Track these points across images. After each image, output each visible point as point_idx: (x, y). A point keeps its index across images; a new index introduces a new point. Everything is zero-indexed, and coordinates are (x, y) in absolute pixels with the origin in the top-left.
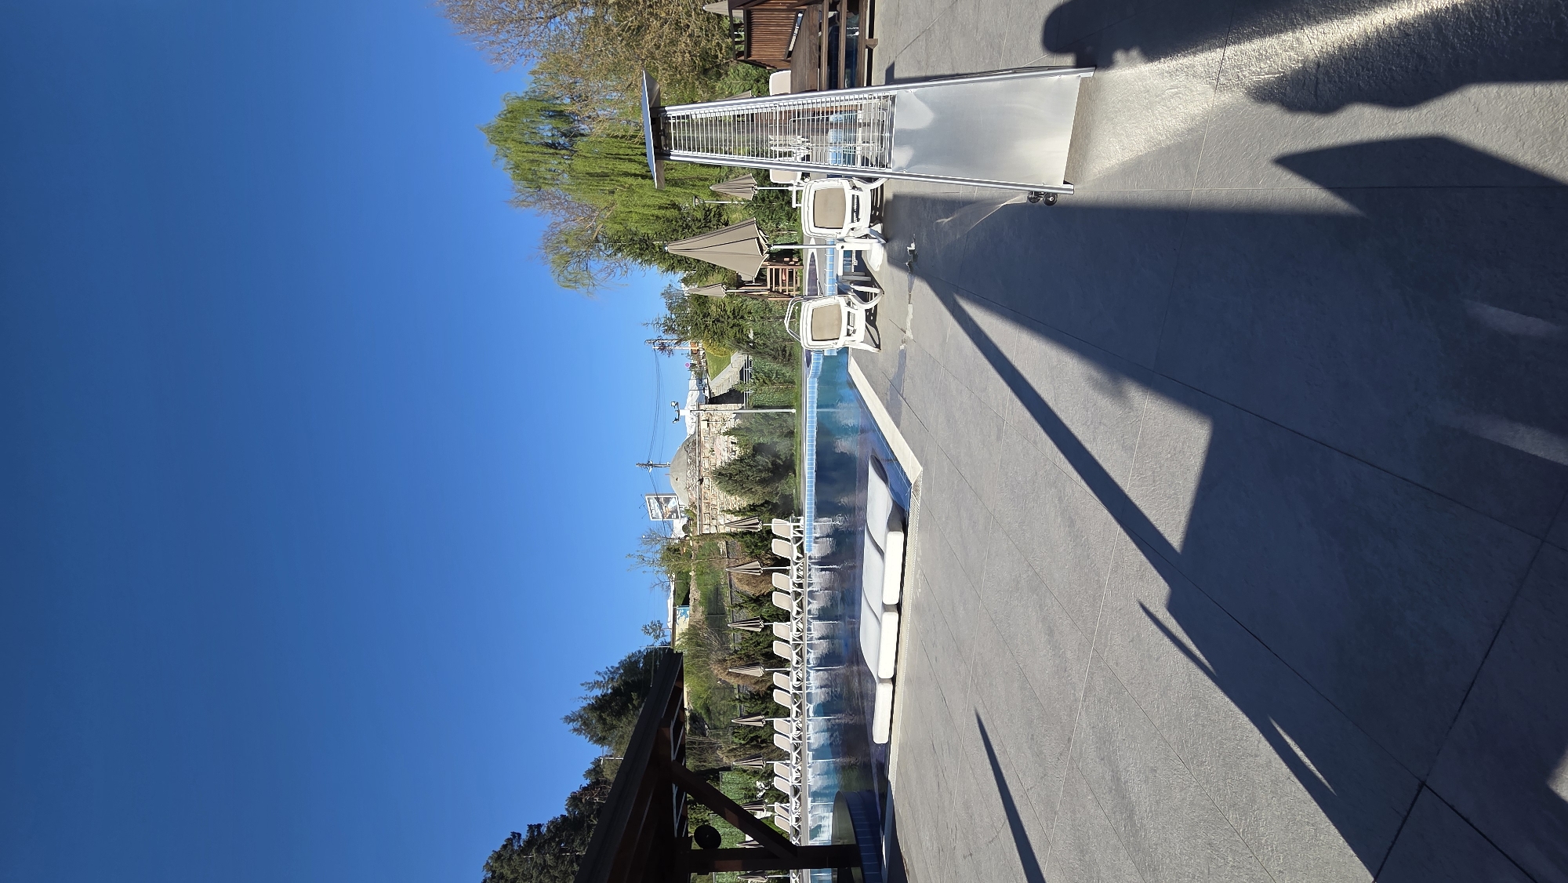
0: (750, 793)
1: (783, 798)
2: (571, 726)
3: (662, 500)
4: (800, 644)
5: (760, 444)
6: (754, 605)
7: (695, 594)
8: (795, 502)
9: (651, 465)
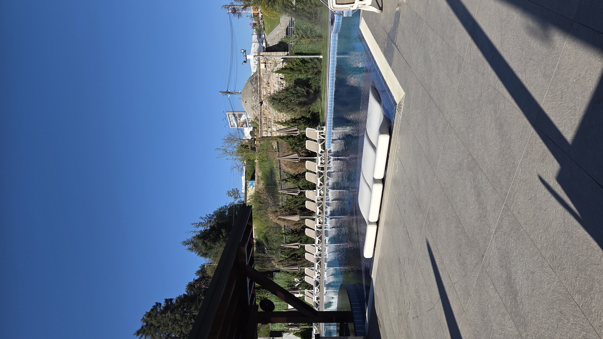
0: (291, 284)
1: (310, 287)
2: (187, 247)
3: (237, 115)
4: (321, 203)
5: (299, 79)
6: (294, 180)
7: (258, 173)
8: (321, 117)
9: (229, 92)
